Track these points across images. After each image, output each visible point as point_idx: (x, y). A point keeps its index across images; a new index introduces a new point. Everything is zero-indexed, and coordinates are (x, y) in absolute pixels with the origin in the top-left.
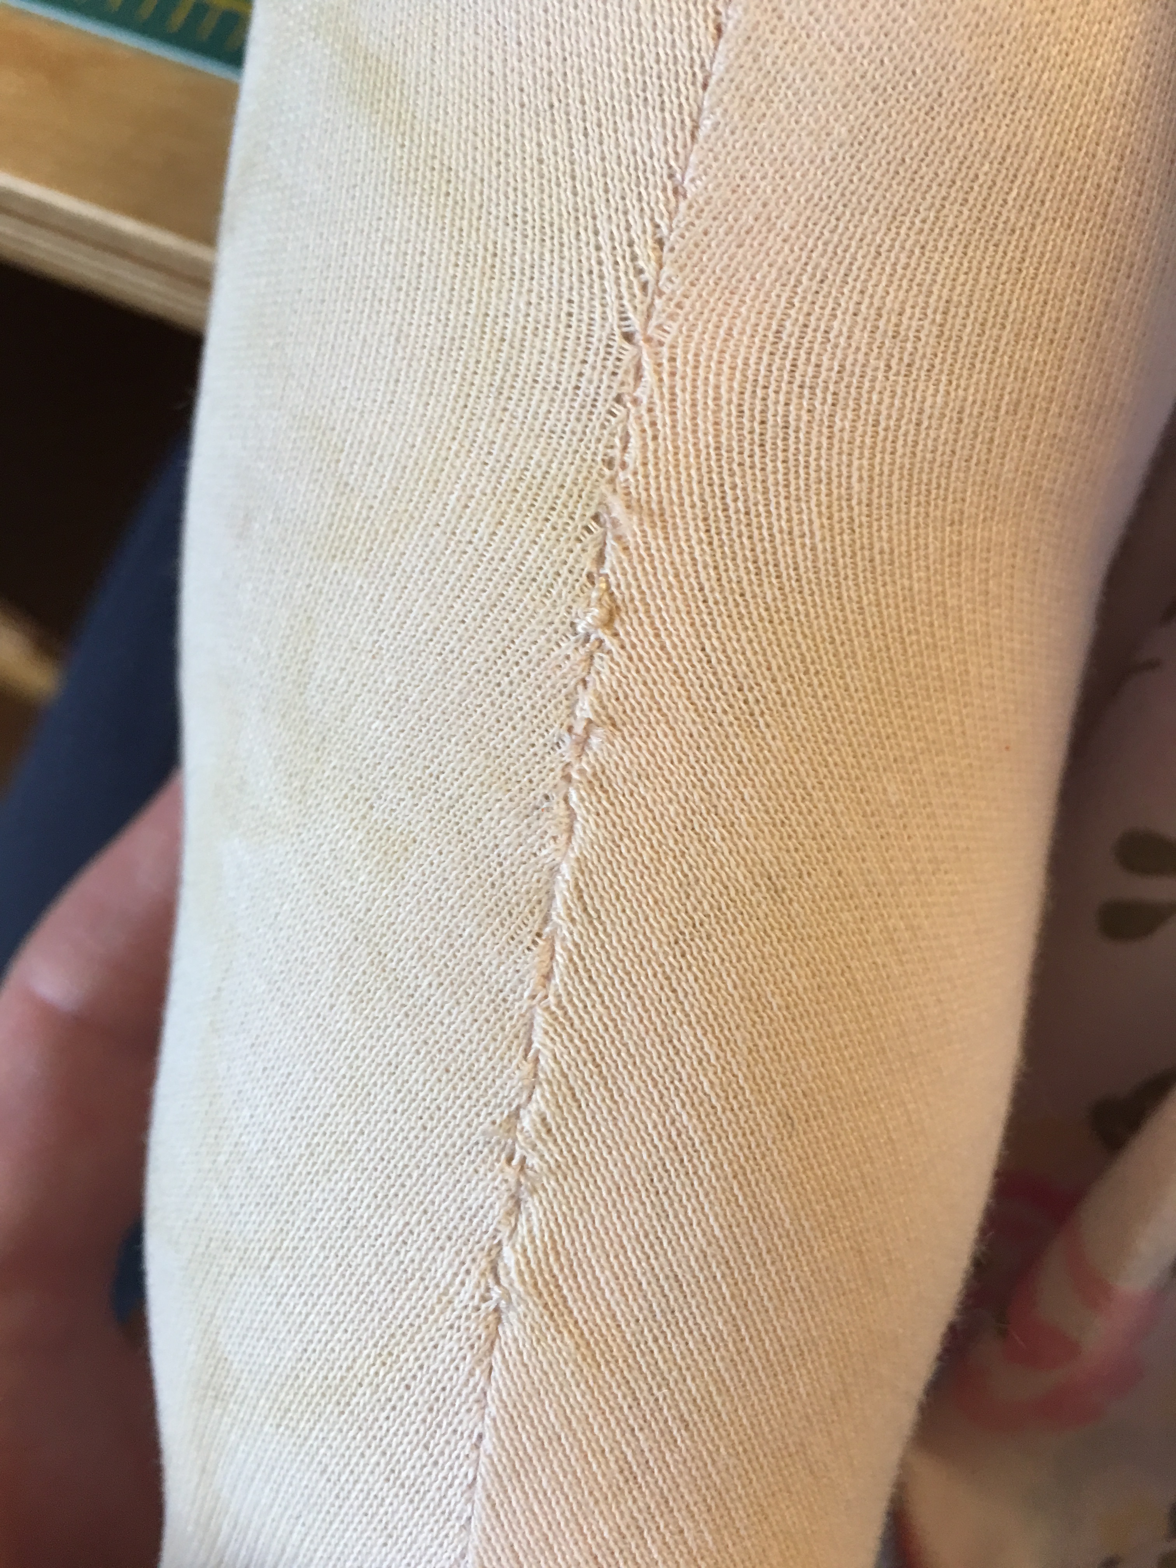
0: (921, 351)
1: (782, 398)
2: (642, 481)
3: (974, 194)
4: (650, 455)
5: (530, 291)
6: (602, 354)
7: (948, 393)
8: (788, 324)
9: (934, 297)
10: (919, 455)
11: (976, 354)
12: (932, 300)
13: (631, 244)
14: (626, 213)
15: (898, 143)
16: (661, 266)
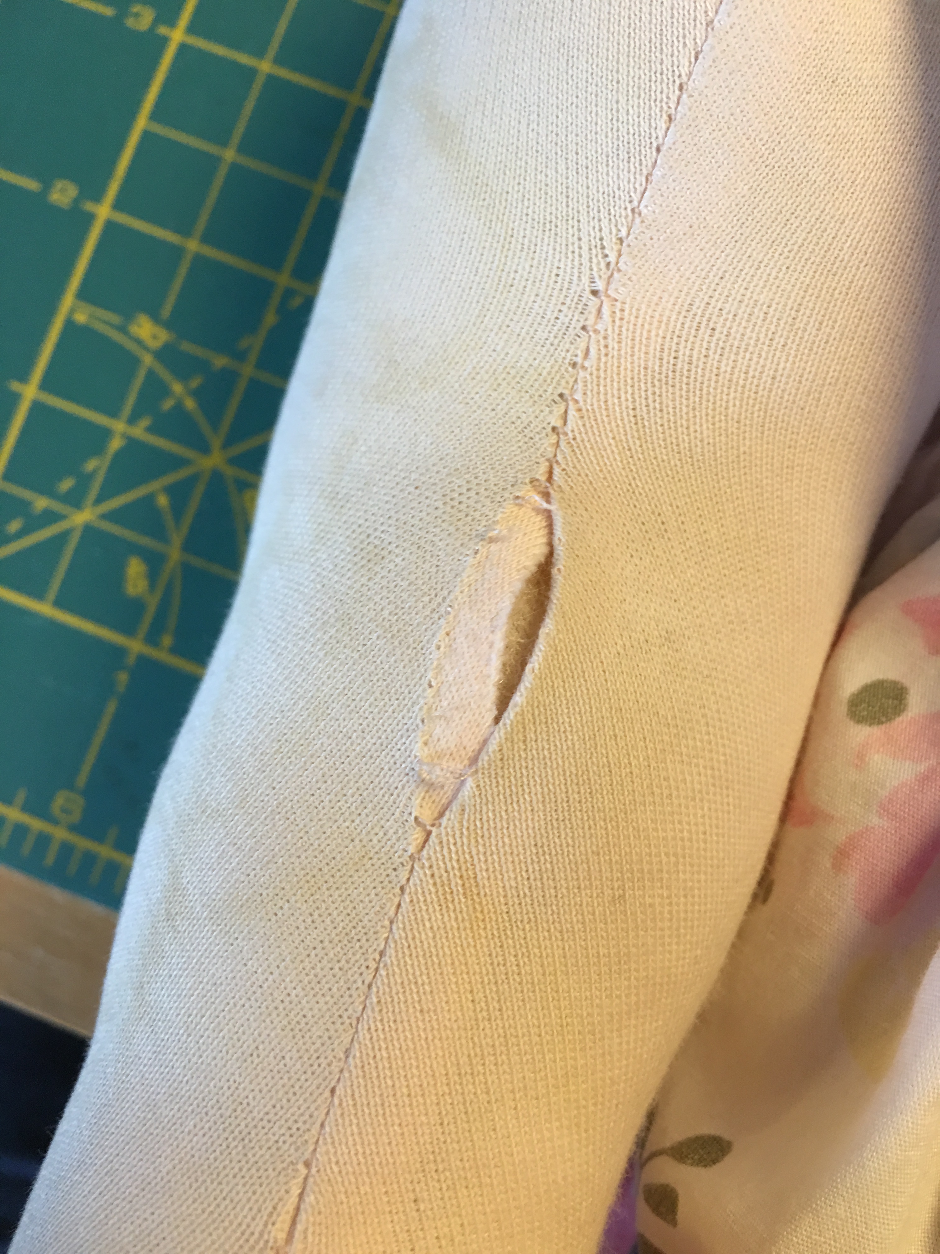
0: (779, 333)
1: (689, 345)
2: (595, 380)
3: (823, 240)
4: (602, 365)
5: (533, 259)
6: (576, 300)
7: (794, 363)
8: (697, 300)
9: (792, 300)
10: (772, 398)
11: (814, 342)
12: (790, 302)
13: (601, 239)
14: (600, 220)
15: (778, 201)
16: (620, 255)
